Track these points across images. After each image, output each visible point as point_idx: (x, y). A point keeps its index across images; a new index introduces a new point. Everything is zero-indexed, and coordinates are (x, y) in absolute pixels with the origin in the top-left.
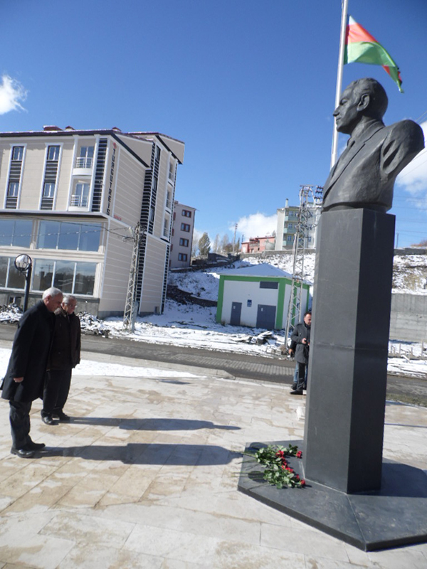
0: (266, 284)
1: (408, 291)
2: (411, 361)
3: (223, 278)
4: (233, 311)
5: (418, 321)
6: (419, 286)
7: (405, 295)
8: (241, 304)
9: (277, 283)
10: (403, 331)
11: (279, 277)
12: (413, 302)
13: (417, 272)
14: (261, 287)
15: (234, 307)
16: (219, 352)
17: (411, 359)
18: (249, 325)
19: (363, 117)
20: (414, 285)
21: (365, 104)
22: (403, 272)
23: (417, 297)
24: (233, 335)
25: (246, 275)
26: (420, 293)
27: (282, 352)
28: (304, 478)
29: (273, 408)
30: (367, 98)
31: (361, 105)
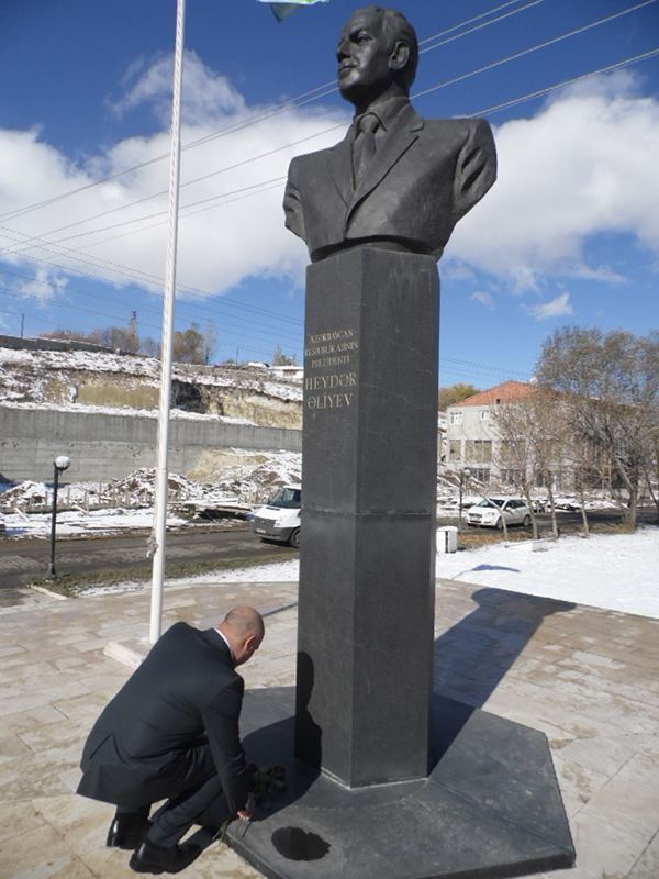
1: (52, 406)
2: (91, 513)
5: (69, 452)
6: (67, 399)
7: (50, 412)
12: (62, 423)
13: (61, 377)
17: (91, 510)
19: (394, 84)
20: (59, 397)
21: (400, 59)
22: (42, 376)
23: (67, 414)
26: (70, 410)
28: (348, 788)
29: (53, 664)
30: (405, 51)
31: (395, 58)
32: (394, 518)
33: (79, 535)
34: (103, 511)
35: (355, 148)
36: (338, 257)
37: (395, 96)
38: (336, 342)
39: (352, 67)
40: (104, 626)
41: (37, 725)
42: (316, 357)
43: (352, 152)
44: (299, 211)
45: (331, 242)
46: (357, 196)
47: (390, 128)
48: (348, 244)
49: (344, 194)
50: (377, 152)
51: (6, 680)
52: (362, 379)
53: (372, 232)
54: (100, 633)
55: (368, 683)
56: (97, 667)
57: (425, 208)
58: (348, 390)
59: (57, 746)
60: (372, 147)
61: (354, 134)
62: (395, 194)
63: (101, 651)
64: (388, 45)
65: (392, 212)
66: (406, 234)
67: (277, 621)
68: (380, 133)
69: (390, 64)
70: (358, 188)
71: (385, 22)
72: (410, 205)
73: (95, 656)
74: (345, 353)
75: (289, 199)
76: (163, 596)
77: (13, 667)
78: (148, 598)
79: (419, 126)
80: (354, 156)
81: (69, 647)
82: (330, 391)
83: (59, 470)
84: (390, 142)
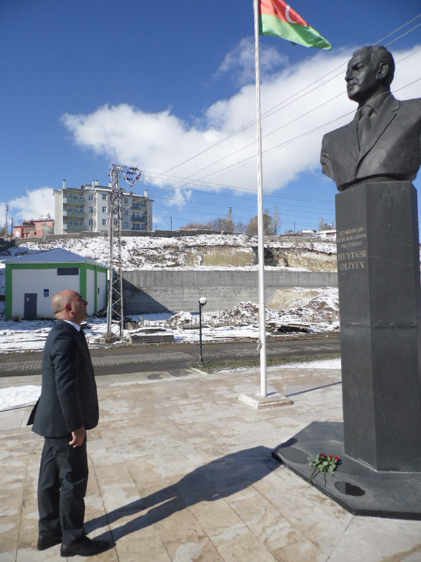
0: (64, 271)
1: (190, 268)
2: (216, 329)
3: (10, 267)
4: (26, 304)
5: (200, 294)
6: (197, 263)
8: (35, 295)
9: (77, 269)
10: (189, 303)
11: (79, 262)
12: (195, 277)
13: (193, 251)
14: (58, 274)
15: (28, 299)
16: (33, 352)
18: (48, 317)
19: (380, 86)
20: (193, 263)
21: (383, 72)
22: (183, 251)
23: (198, 272)
24: (37, 331)
25: (40, 262)
26: (199, 270)
27: (107, 340)
28: (376, 471)
29: (215, 403)
30: (386, 67)
31: (380, 73)
32: (393, 328)
33: (211, 341)
34: (222, 328)
35: (359, 127)
36: (352, 189)
37: (382, 92)
38: (353, 234)
39: (354, 84)
40: (235, 387)
41: (215, 428)
42: (343, 243)
43: (357, 129)
44: (329, 164)
45: (348, 181)
46: (361, 155)
47: (379, 112)
48: (357, 181)
49: (354, 154)
50: (372, 127)
51: (196, 408)
52: (369, 253)
53: (371, 173)
54: (234, 390)
55: (384, 416)
56: (236, 405)
57: (402, 155)
58: (362, 259)
59: (225, 437)
60: (369, 125)
61: (358, 117)
62: (384, 150)
63: (237, 398)
64: (375, 67)
65: (382, 160)
66: (391, 171)
67: (331, 390)
68: (374, 115)
69: (377, 77)
70: (362, 150)
71: (373, 55)
72: (392, 156)
73: (234, 401)
74: (359, 240)
75: (323, 158)
76: (267, 373)
77: (197, 403)
78: (258, 375)
79: (396, 108)
80: (359, 131)
81: (221, 396)
82: (352, 260)
83: (201, 305)
84: (379, 120)
